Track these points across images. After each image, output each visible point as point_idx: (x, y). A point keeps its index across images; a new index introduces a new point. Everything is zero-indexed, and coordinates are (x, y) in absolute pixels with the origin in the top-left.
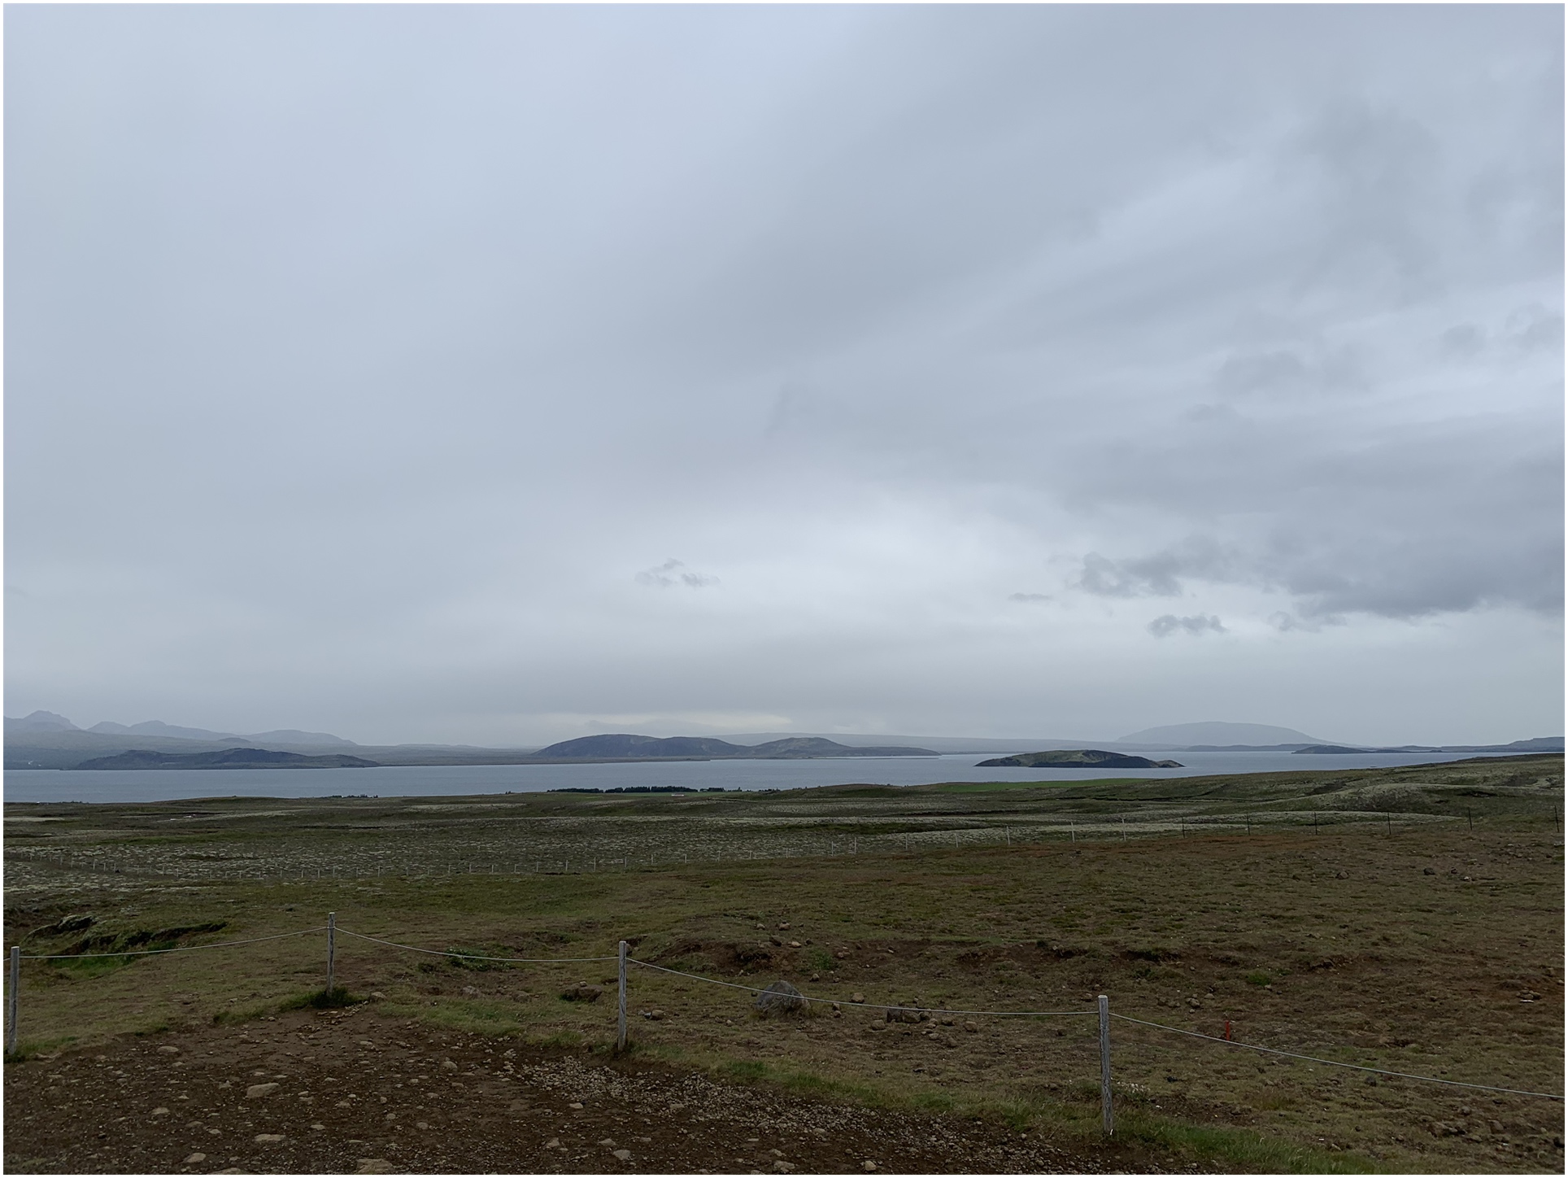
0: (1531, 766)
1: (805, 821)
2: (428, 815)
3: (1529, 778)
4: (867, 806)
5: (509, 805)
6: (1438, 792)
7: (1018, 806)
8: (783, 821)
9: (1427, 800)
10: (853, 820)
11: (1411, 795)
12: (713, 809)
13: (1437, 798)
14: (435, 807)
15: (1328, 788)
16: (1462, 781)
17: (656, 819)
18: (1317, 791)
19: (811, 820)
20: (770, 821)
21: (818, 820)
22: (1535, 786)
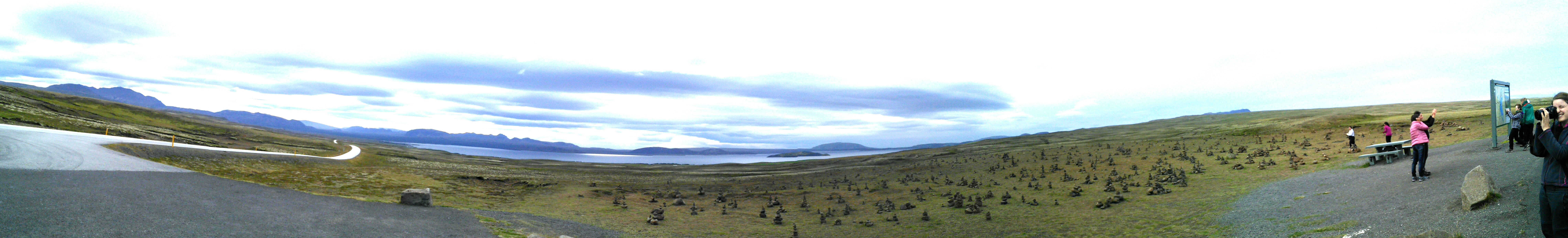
0: (914, 152)
1: (712, 173)
2: (598, 167)
3: (914, 155)
4: (732, 169)
6: (892, 160)
7: (778, 168)
8: (709, 173)
9: (890, 162)
10: (727, 173)
11: (885, 161)
12: (686, 170)
13: (892, 161)
14: (600, 166)
15: (866, 160)
16: (899, 156)
17: (667, 172)
18: (864, 161)
19: (714, 173)
20: (702, 173)
21: (716, 173)
22: (915, 157)
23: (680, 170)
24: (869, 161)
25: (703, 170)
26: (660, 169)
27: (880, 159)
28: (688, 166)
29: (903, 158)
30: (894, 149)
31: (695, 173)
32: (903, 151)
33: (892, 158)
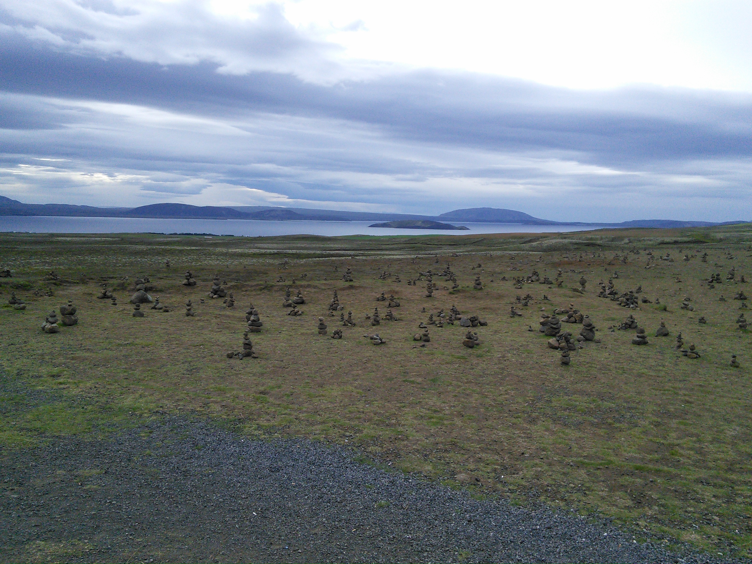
0: (625, 233)
1: (268, 251)
3: (621, 239)
4: (308, 246)
5: (111, 239)
6: (576, 244)
8: (263, 251)
9: (571, 247)
10: (294, 251)
13: (576, 246)
15: (530, 241)
16: (591, 239)
17: (189, 248)
18: (524, 242)
19: (272, 251)
20: (257, 251)
21: (276, 251)
22: (623, 243)
23: (216, 245)
24: (534, 244)
25: (256, 245)
26: (179, 243)
27: (554, 241)
28: (232, 238)
29: (599, 242)
30: (588, 225)
31: (239, 250)
32: (602, 230)
33: (578, 241)
